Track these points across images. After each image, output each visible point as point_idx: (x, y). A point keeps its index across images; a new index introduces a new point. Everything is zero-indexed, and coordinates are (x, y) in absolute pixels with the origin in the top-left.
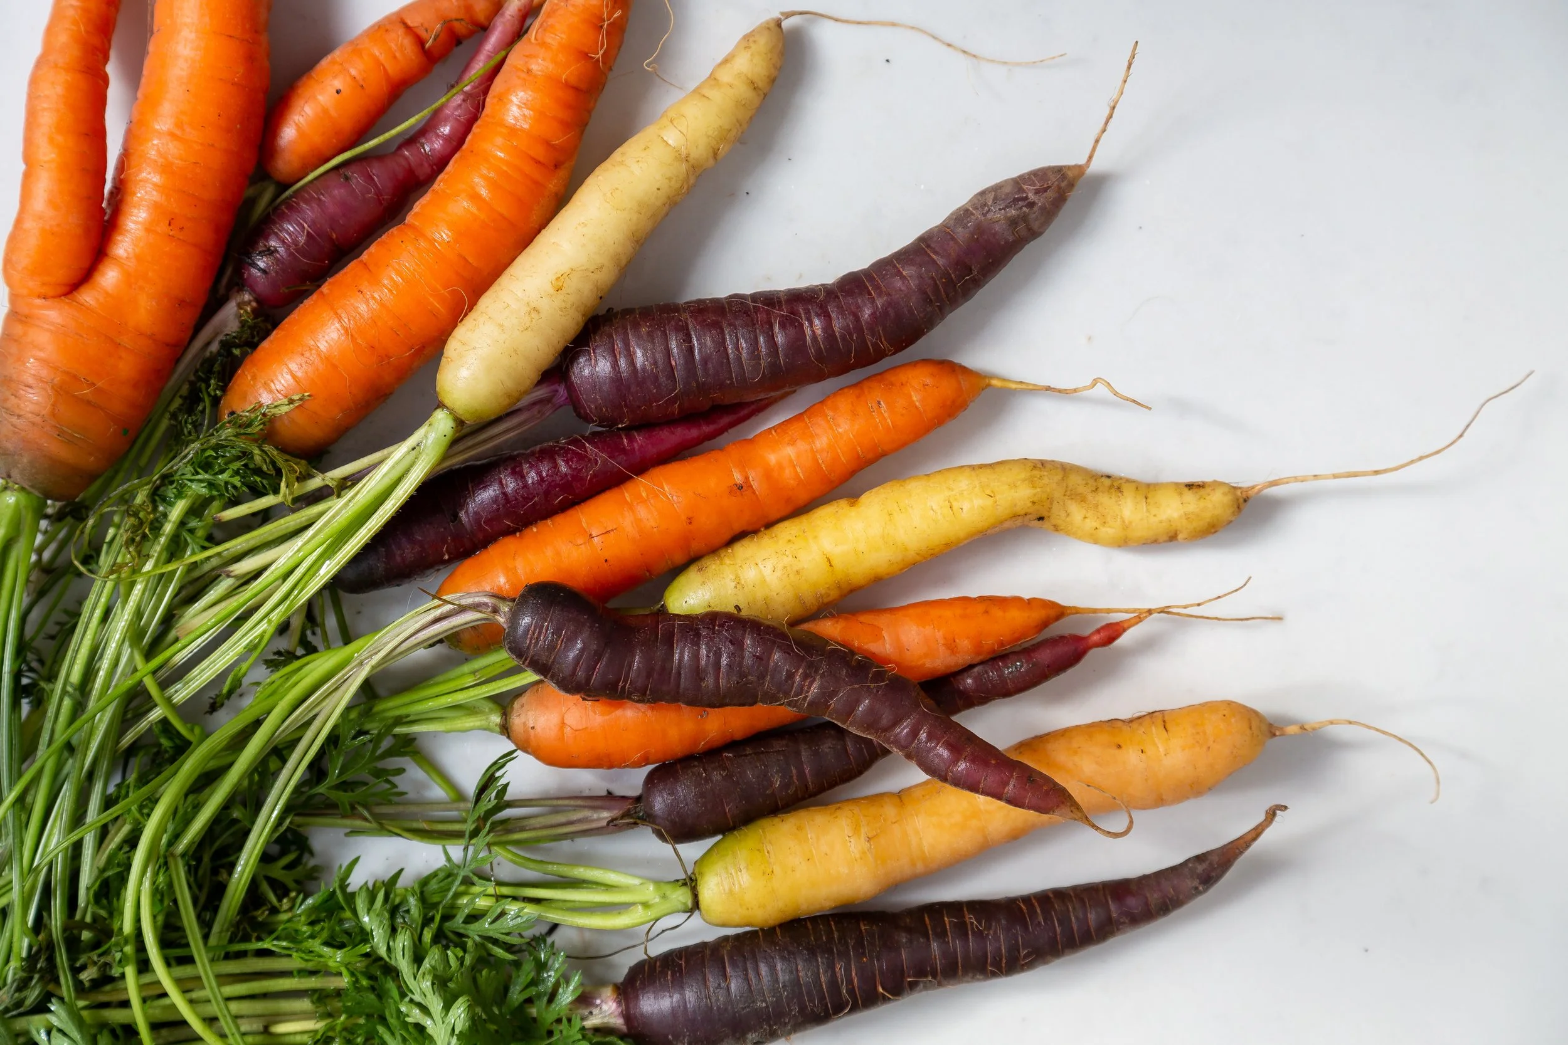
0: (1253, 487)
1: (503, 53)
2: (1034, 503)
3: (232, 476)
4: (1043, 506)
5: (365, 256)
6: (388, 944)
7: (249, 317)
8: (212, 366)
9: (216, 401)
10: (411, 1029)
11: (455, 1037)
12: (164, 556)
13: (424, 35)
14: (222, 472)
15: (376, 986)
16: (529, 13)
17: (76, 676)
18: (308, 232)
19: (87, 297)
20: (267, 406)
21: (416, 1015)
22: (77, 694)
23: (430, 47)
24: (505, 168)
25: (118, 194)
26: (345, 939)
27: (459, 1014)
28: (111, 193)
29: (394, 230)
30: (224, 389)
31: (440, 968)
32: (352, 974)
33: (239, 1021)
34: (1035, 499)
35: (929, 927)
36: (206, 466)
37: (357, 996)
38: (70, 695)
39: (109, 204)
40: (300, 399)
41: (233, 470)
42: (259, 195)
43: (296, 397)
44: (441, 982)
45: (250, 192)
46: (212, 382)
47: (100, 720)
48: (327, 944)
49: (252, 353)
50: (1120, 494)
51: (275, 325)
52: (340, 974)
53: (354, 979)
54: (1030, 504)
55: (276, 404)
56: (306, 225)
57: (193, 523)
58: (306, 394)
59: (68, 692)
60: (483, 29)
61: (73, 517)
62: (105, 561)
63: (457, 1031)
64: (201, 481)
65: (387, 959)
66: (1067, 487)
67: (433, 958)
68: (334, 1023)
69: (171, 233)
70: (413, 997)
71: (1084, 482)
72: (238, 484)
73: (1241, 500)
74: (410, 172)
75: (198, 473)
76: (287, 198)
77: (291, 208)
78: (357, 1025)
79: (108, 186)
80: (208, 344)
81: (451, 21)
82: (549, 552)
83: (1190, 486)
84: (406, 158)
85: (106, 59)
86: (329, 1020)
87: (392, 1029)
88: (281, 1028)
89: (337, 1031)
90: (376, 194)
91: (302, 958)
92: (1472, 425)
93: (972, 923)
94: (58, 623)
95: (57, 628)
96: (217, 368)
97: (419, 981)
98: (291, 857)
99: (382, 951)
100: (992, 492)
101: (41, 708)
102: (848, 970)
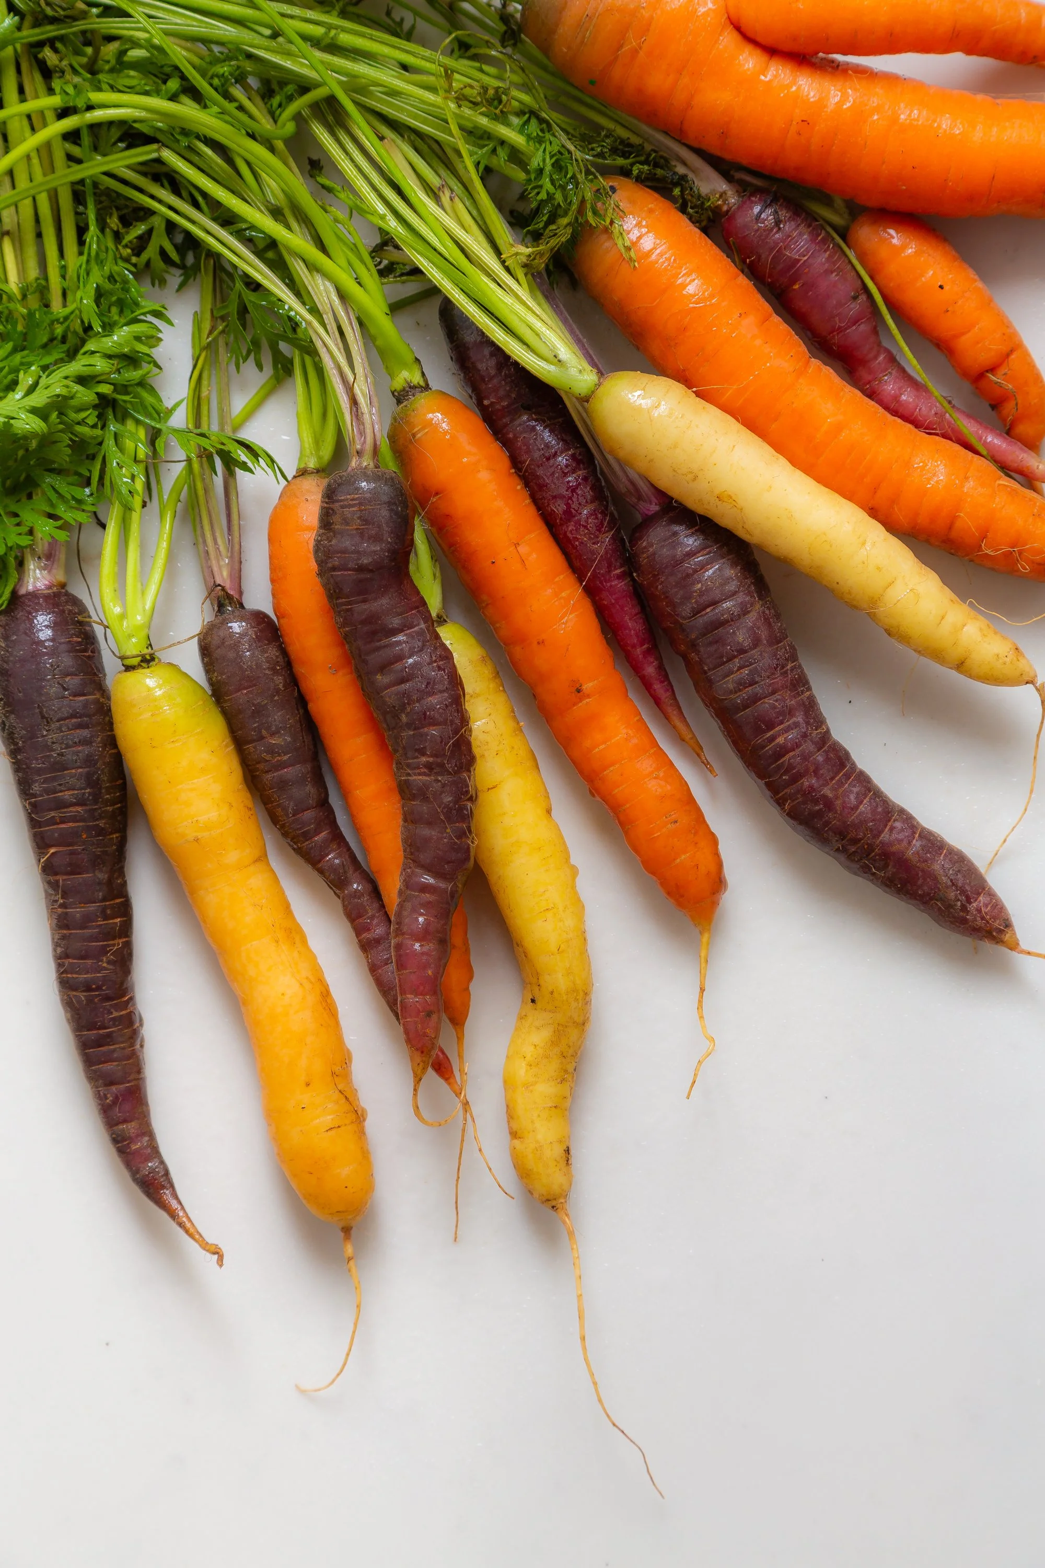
0: (567, 1215)
1: (984, 452)
2: (552, 993)
3: (548, 193)
4: (548, 1003)
5: (776, 319)
6: (98, 352)
7: (712, 203)
8: (662, 168)
9: (625, 172)
10: (10, 377)
11: (6, 420)
12: (469, 125)
13: (1002, 370)
14: (552, 182)
15: (55, 342)
16: (1028, 479)
17: (345, 39)
18: (798, 261)
19: (728, 40)
20: (621, 225)
21: (26, 380)
22: (327, 41)
23: (988, 377)
24: (868, 458)
25: (833, 68)
26: (104, 306)
27: (28, 424)
28: (833, 61)
29: (803, 348)
30: (639, 180)
31: (73, 402)
32: (66, 318)
33: (13, 208)
34: (555, 994)
35: (112, 902)
36: (558, 166)
37: (45, 324)
38: (326, 34)
39: (822, 59)
40: (631, 259)
41: (554, 194)
42: (836, 211)
43: (632, 254)
44: (60, 405)
45: (838, 202)
46: (646, 167)
47: (302, 64)
48: (98, 289)
49: (676, 208)
50: (559, 1080)
51: (705, 230)
52: (65, 306)
53: (61, 320)
54: (550, 989)
55: (624, 234)
56: (806, 258)
57: (502, 154)
58: (636, 264)
59: (329, 31)
60: (1009, 432)
61: (505, 32)
62: (463, 65)
63: (12, 421)
64: (544, 160)
65: (82, 351)
66: (566, 1027)
67: (85, 395)
68: (16, 301)
69: (794, 123)
70: (44, 376)
71: (571, 1044)
72: (539, 197)
73: (554, 1203)
74: (863, 362)
75: (551, 157)
76: (833, 239)
77: (824, 241)
78: (16, 323)
79: (839, 57)
80: (684, 163)
81: (1016, 399)
82: (499, 504)
83: (568, 1151)
84: (876, 357)
85: (969, 52)
86: (19, 297)
87: (10, 358)
88: (8, 248)
89: (9, 305)
90: (840, 328)
91: (80, 266)
92: (624, 1436)
93: (114, 945)
94: (402, 20)
95: (398, 19)
96: (659, 172)
97: (60, 381)
98: (174, 255)
99: (90, 346)
100: (563, 951)
101: (316, 4)
102: (74, 819)
